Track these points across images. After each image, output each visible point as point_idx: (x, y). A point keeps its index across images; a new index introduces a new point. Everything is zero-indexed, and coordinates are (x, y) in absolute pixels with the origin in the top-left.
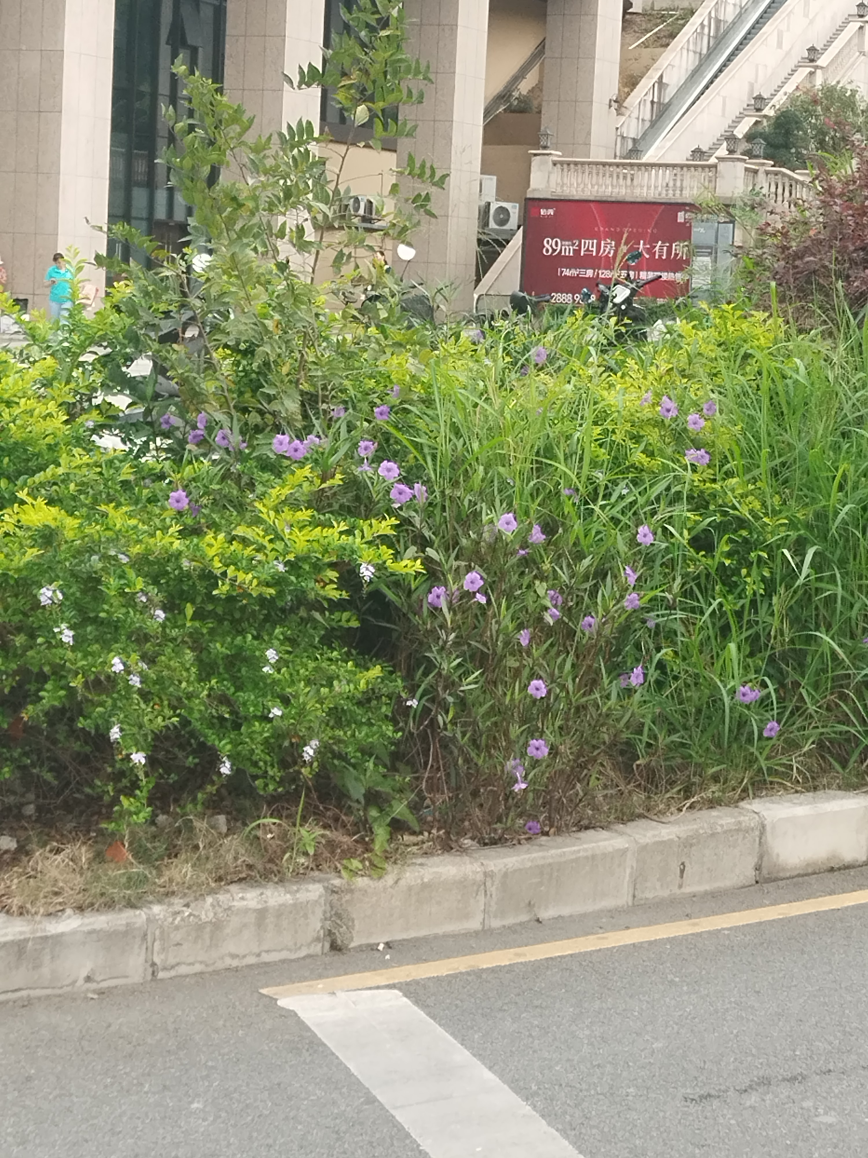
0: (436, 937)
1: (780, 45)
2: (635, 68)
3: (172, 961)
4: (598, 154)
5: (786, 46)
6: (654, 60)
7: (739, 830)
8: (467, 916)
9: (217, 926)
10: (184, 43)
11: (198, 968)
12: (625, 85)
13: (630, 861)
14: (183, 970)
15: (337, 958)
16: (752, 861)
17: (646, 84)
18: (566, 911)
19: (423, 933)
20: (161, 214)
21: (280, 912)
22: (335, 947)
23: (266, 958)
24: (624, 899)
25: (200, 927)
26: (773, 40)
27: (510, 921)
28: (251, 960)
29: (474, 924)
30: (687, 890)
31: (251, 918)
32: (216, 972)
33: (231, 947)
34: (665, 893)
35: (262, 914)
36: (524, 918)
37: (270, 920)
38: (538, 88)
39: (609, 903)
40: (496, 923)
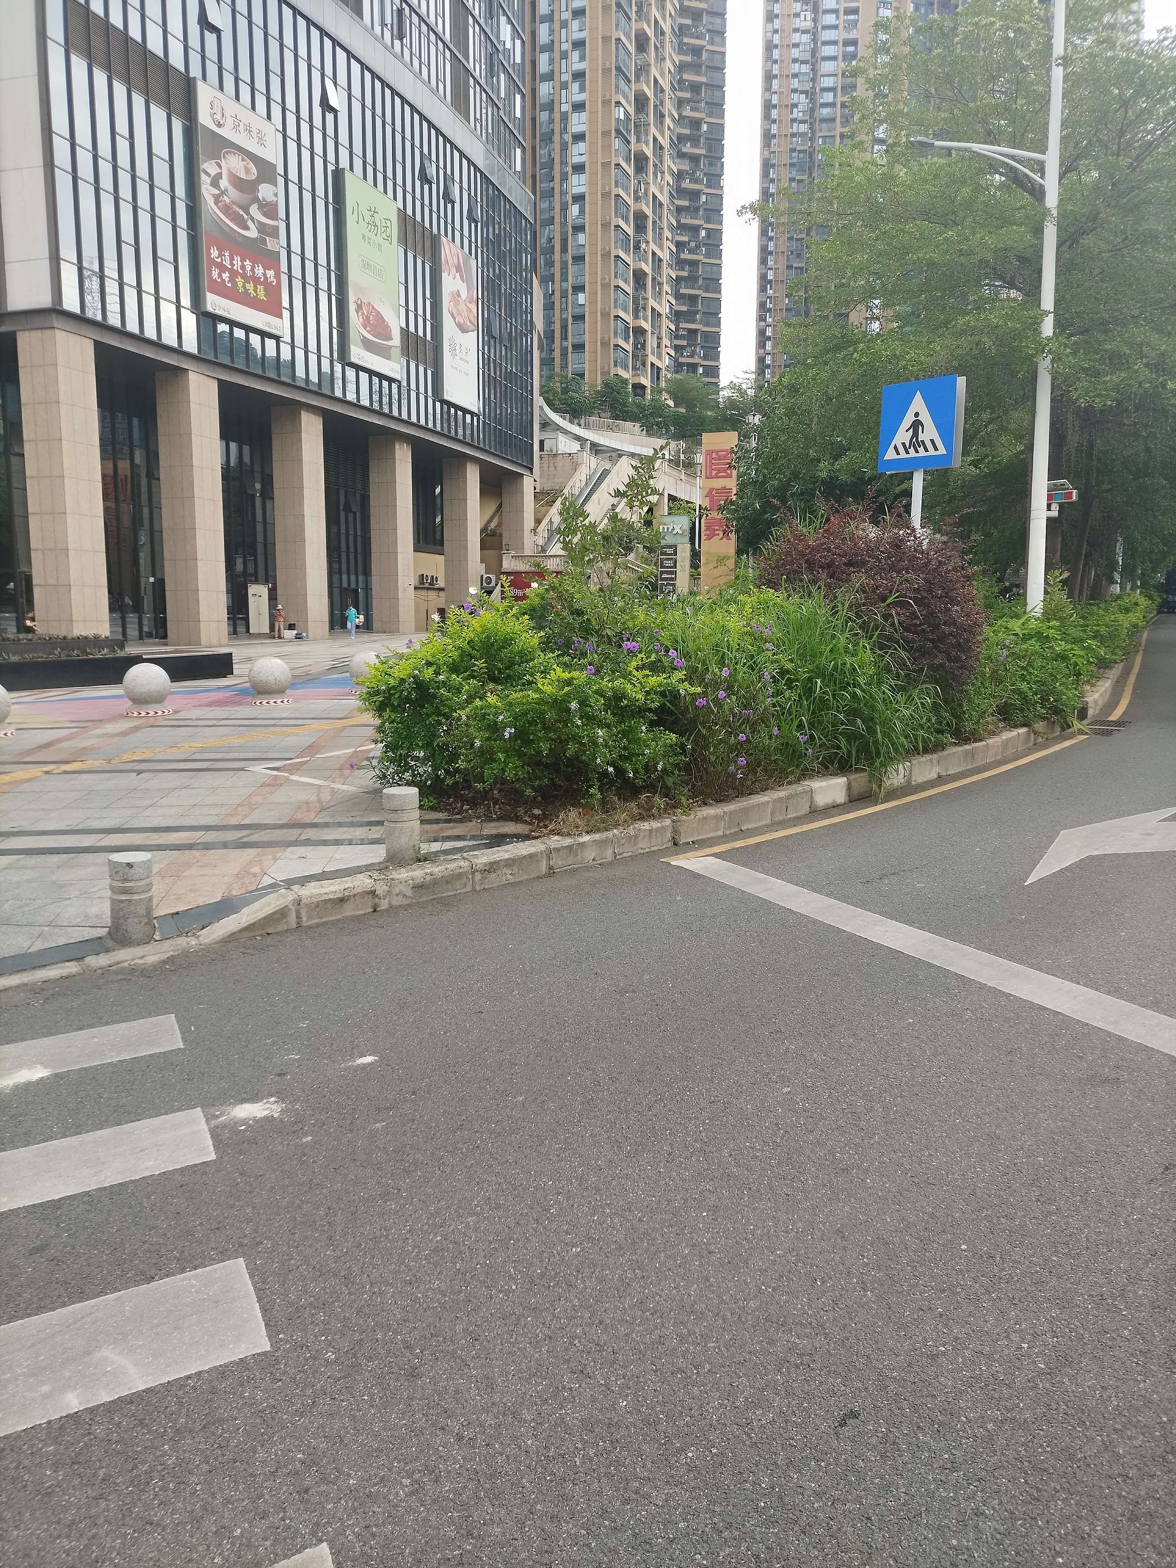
0: (708, 838)
1: (599, 504)
2: (540, 516)
3: (621, 851)
4: (528, 553)
5: (601, 504)
6: (547, 512)
7: (805, 792)
8: (718, 830)
9: (636, 837)
10: (351, 511)
11: (630, 854)
12: (535, 523)
13: (770, 806)
14: (625, 855)
15: (675, 848)
16: (808, 804)
17: (545, 522)
18: (750, 826)
19: (703, 837)
20: (345, 585)
21: (657, 829)
22: (675, 844)
23: (652, 849)
24: (768, 821)
25: (630, 837)
26: (596, 502)
27: (732, 831)
28: (647, 850)
29: (720, 833)
30: (788, 816)
31: (647, 833)
32: (636, 856)
33: (640, 845)
34: (781, 818)
35: (651, 831)
36: (737, 830)
37: (654, 833)
38: (500, 525)
39: (764, 823)
40: (728, 832)
